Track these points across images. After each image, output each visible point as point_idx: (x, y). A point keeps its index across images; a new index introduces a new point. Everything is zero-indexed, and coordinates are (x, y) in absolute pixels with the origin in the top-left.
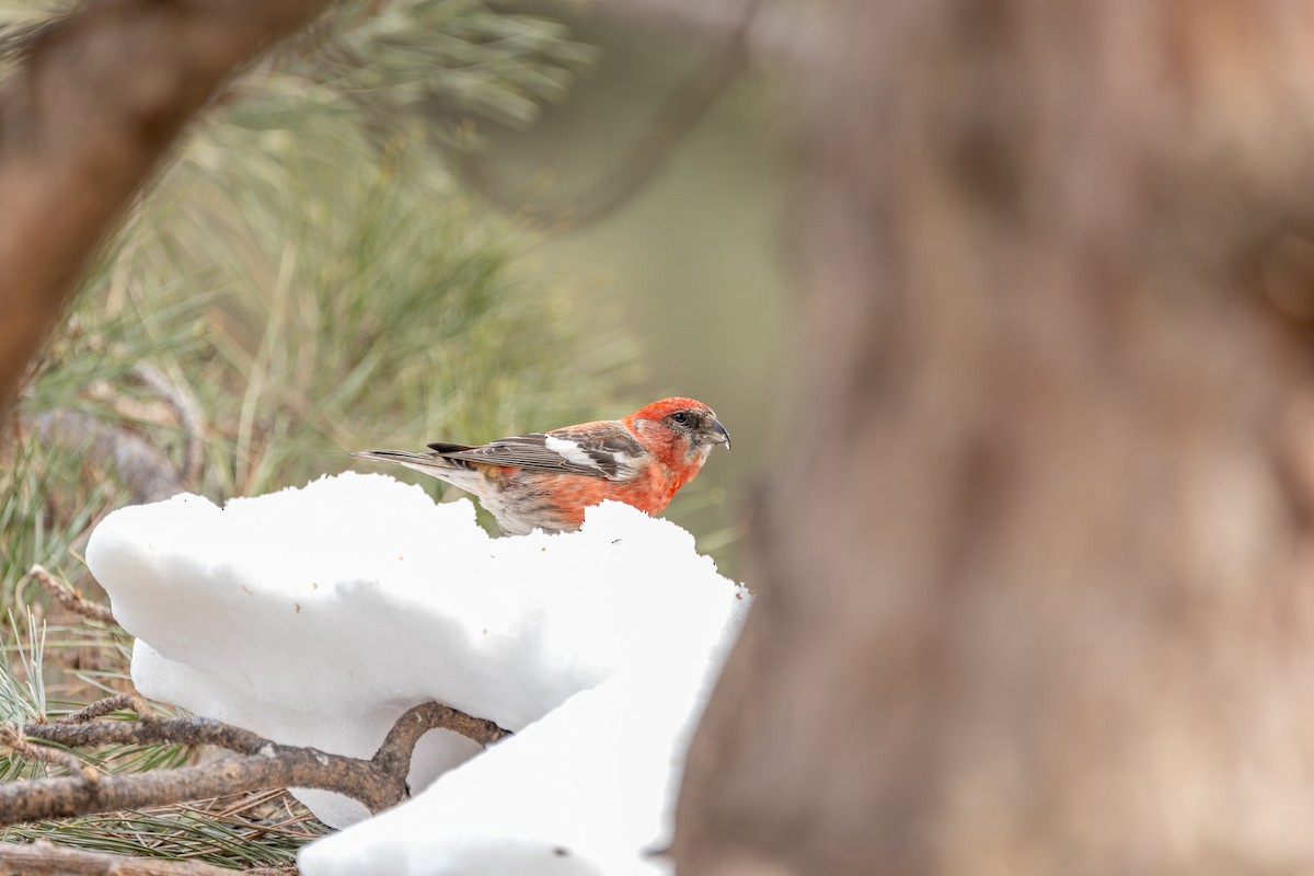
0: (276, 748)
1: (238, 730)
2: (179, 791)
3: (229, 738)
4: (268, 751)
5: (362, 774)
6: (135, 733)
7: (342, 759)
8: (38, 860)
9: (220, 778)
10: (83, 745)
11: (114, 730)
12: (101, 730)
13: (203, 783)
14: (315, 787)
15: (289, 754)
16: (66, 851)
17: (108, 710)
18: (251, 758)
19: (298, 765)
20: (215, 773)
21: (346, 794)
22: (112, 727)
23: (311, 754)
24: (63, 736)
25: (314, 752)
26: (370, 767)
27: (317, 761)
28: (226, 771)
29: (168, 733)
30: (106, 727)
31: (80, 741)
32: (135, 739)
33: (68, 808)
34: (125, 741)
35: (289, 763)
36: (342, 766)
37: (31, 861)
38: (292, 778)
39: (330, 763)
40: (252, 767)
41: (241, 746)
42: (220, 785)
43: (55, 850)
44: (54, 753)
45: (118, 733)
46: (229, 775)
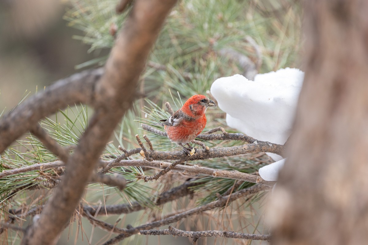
0: (258, 142)
1: (248, 137)
2: (231, 153)
3: (246, 139)
4: (256, 142)
5: (281, 149)
6: (222, 137)
7: (276, 145)
8: (195, 170)
9: (242, 149)
10: (209, 140)
11: (216, 136)
12: (213, 136)
13: (238, 151)
14: (268, 152)
15: (261, 143)
16: (202, 168)
17: (216, 131)
18: (251, 144)
19: (264, 147)
20: (241, 148)
21: (277, 154)
22: (216, 135)
23: (267, 144)
24: (204, 137)
25: (268, 143)
26: (283, 147)
27: (269, 145)
28: (244, 148)
29: (230, 137)
30: (215, 135)
31: (208, 139)
32: (222, 139)
33: (201, 157)
34: (219, 139)
35: (261, 146)
36: (275, 146)
37: (193, 170)
38: (262, 150)
39: (272, 146)
40: (251, 147)
41: (249, 141)
42: (242, 151)
43: (199, 167)
44: (200, 142)
45: (217, 137)
46: (245, 149)
